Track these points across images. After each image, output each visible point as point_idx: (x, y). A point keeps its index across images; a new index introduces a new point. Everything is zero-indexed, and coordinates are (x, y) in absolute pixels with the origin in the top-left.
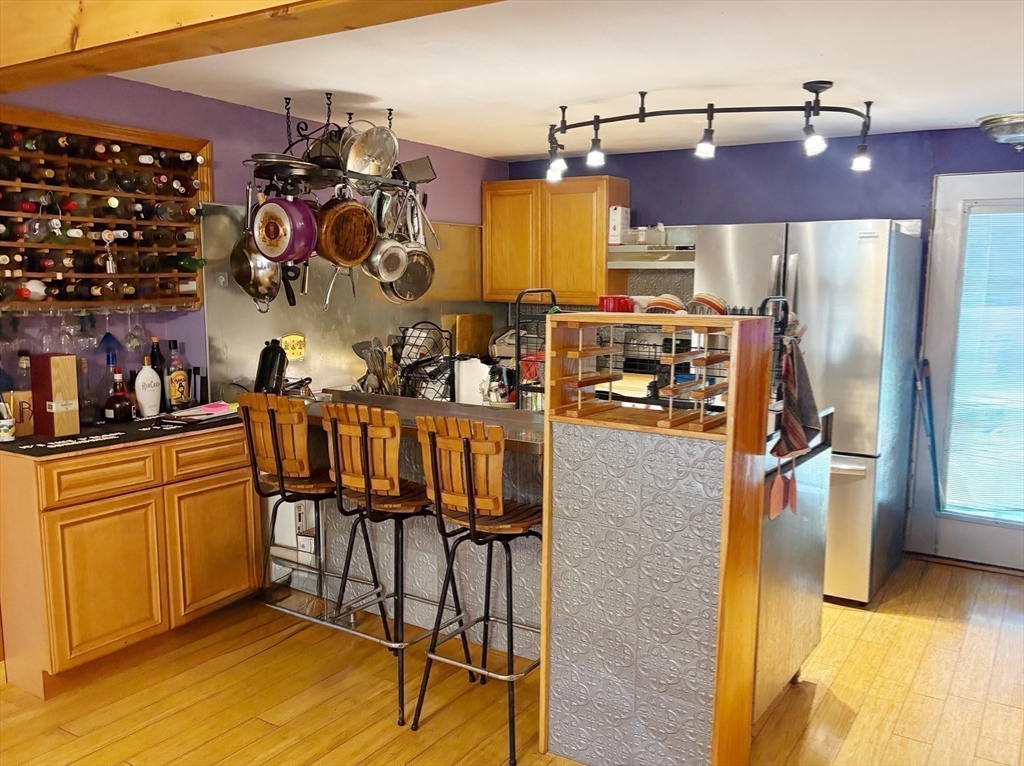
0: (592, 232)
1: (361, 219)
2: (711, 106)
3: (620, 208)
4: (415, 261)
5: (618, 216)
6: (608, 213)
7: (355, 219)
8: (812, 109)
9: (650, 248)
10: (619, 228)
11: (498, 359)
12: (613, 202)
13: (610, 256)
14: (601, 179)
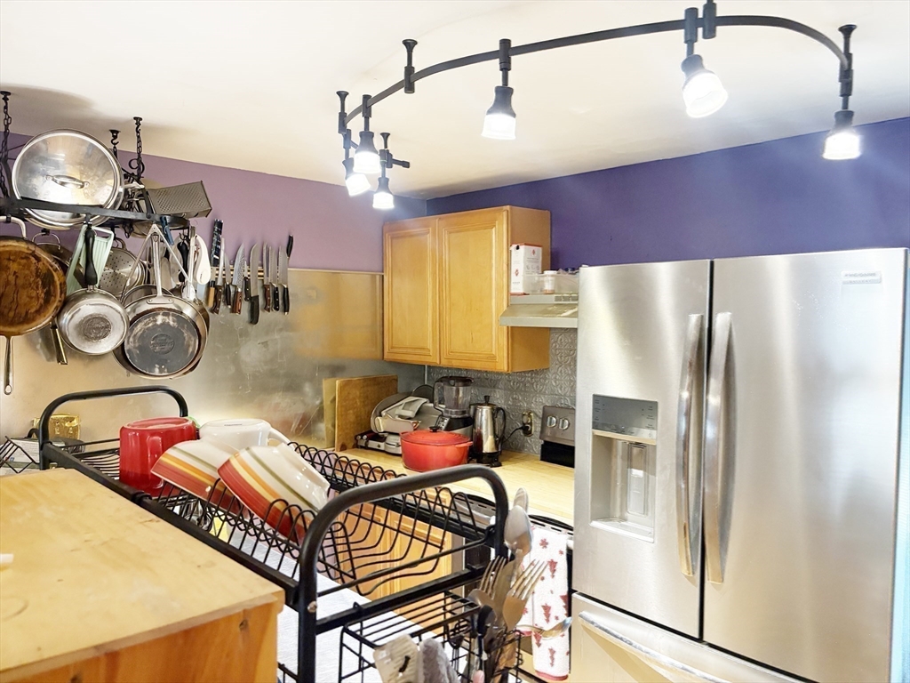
0: (491, 279)
1: (28, 266)
2: (505, 43)
3: (522, 248)
4: (159, 322)
5: (522, 257)
6: (509, 253)
7: (14, 267)
8: (699, 23)
9: (557, 299)
10: (521, 272)
11: (386, 435)
12: (515, 239)
13: (512, 308)
14: (502, 211)
